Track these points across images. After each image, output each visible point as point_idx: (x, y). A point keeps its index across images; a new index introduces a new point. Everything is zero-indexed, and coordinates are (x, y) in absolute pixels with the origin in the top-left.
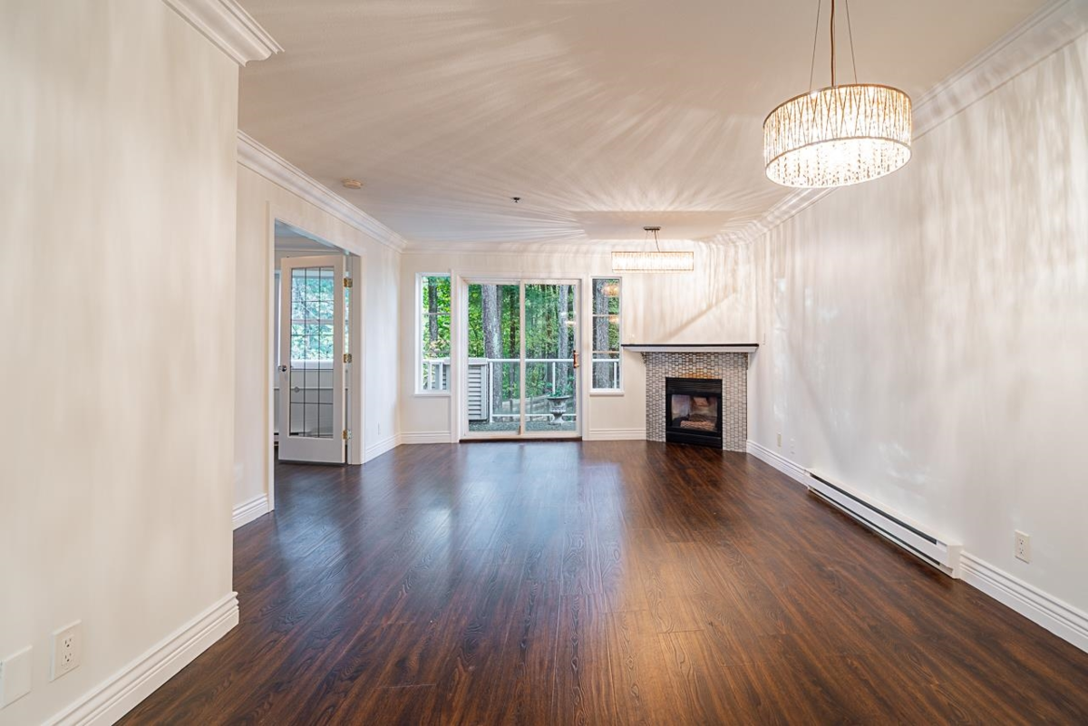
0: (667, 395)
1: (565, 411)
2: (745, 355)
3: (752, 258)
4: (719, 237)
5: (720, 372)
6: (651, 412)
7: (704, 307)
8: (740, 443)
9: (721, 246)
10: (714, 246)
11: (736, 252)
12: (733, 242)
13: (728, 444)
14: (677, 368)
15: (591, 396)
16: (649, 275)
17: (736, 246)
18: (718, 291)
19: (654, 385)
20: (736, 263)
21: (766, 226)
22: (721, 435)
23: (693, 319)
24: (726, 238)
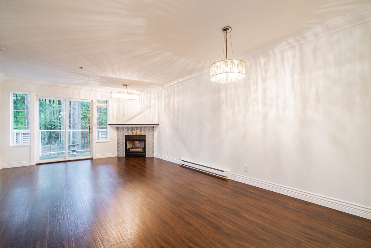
0: (125, 141)
1: (77, 149)
2: (154, 127)
3: (156, 98)
4: (146, 90)
5: (145, 133)
6: (119, 147)
7: (139, 112)
8: (152, 154)
9: (145, 93)
10: (143, 93)
11: (151, 96)
12: (150, 92)
13: (148, 155)
14: (129, 132)
15: (97, 143)
16: (119, 100)
17: (150, 94)
18: (144, 107)
19: (120, 138)
20: (151, 99)
21: (164, 89)
22: (145, 153)
23: (136, 116)
24: (148, 91)
